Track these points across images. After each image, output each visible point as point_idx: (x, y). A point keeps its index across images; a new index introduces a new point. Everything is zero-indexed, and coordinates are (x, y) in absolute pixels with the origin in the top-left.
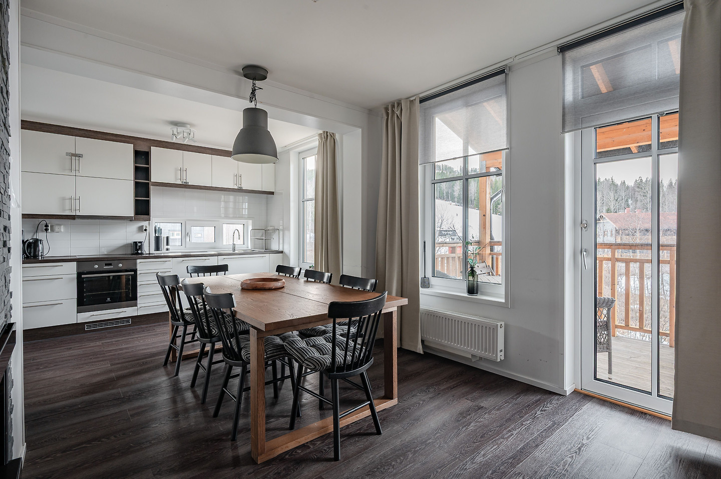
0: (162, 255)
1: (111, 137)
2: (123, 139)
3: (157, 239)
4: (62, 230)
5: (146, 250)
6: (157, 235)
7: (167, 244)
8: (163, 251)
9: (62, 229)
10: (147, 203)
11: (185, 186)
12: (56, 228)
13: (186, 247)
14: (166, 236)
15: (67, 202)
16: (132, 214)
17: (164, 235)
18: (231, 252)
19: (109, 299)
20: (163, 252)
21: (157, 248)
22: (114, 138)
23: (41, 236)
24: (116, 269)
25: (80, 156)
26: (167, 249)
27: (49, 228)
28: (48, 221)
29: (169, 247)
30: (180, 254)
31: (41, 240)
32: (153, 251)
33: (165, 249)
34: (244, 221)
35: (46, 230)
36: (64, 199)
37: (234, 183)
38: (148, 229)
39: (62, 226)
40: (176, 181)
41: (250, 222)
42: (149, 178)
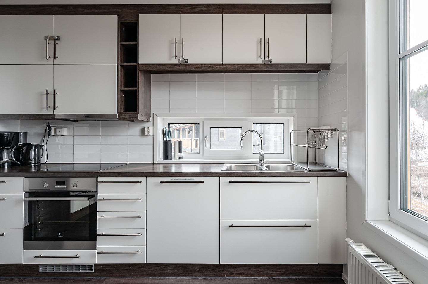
1: (93, 10)
2: (106, 10)
3: (166, 145)
6: (166, 139)
7: (180, 151)
8: (173, 161)
12: (59, 131)
13: (203, 155)
15: (45, 97)
17: (174, 140)
19: (61, 234)
22: (97, 10)
25: (58, 38)
26: (180, 158)
27: (53, 131)
29: (181, 155)
32: (159, 160)
33: (177, 158)
34: (283, 119)
35: (50, 134)
38: (151, 131)
40: (170, 60)
41: (291, 118)
42: (136, 60)
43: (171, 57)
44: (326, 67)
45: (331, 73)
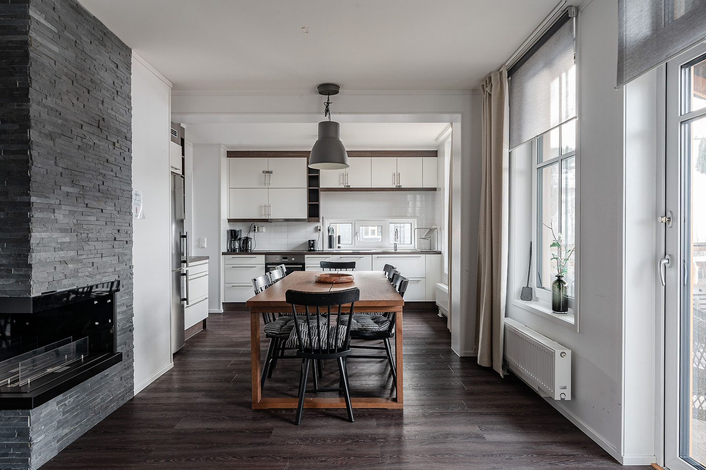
0: (335, 252)
1: (292, 154)
2: (300, 154)
3: (330, 238)
4: (264, 231)
5: (318, 247)
6: (330, 234)
7: (339, 243)
9: (264, 229)
10: (317, 206)
11: (348, 189)
12: (260, 229)
13: (355, 245)
14: (338, 235)
15: (263, 208)
16: (306, 217)
17: (335, 236)
18: (394, 251)
20: (335, 249)
21: (330, 246)
22: (294, 154)
23: (251, 235)
24: (290, 262)
25: (270, 172)
26: (339, 247)
27: (256, 229)
28: (256, 223)
29: (340, 245)
30: (351, 251)
31: (250, 238)
32: (326, 248)
33: (337, 247)
34: (411, 220)
35: (255, 230)
36: (261, 207)
37: (393, 182)
38: (321, 229)
39: (264, 228)
40: (340, 185)
41: (416, 220)
42: (318, 185)
43: (340, 184)
44: (435, 189)
45: (437, 192)
